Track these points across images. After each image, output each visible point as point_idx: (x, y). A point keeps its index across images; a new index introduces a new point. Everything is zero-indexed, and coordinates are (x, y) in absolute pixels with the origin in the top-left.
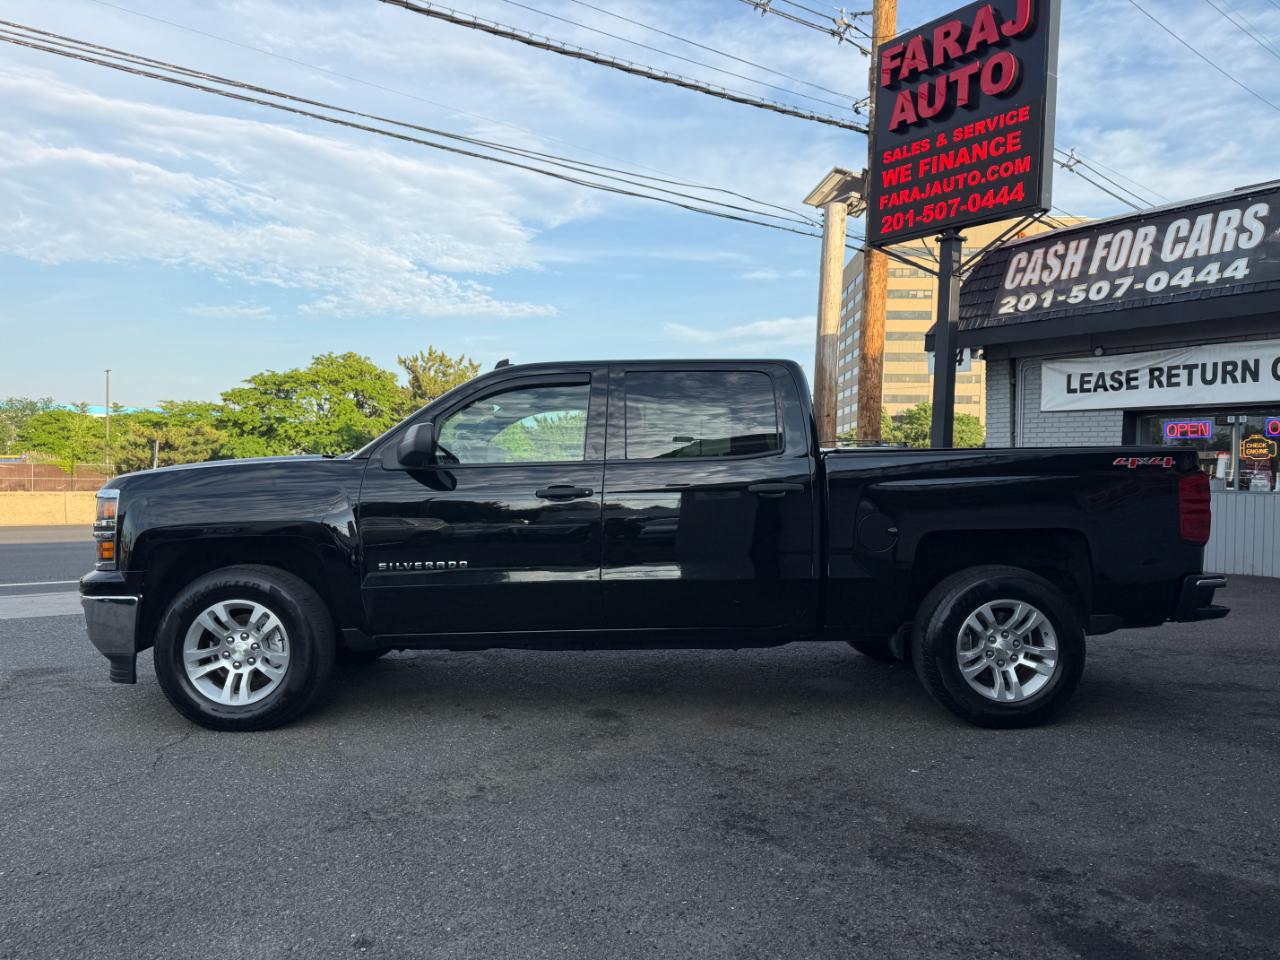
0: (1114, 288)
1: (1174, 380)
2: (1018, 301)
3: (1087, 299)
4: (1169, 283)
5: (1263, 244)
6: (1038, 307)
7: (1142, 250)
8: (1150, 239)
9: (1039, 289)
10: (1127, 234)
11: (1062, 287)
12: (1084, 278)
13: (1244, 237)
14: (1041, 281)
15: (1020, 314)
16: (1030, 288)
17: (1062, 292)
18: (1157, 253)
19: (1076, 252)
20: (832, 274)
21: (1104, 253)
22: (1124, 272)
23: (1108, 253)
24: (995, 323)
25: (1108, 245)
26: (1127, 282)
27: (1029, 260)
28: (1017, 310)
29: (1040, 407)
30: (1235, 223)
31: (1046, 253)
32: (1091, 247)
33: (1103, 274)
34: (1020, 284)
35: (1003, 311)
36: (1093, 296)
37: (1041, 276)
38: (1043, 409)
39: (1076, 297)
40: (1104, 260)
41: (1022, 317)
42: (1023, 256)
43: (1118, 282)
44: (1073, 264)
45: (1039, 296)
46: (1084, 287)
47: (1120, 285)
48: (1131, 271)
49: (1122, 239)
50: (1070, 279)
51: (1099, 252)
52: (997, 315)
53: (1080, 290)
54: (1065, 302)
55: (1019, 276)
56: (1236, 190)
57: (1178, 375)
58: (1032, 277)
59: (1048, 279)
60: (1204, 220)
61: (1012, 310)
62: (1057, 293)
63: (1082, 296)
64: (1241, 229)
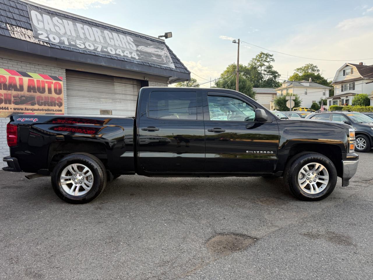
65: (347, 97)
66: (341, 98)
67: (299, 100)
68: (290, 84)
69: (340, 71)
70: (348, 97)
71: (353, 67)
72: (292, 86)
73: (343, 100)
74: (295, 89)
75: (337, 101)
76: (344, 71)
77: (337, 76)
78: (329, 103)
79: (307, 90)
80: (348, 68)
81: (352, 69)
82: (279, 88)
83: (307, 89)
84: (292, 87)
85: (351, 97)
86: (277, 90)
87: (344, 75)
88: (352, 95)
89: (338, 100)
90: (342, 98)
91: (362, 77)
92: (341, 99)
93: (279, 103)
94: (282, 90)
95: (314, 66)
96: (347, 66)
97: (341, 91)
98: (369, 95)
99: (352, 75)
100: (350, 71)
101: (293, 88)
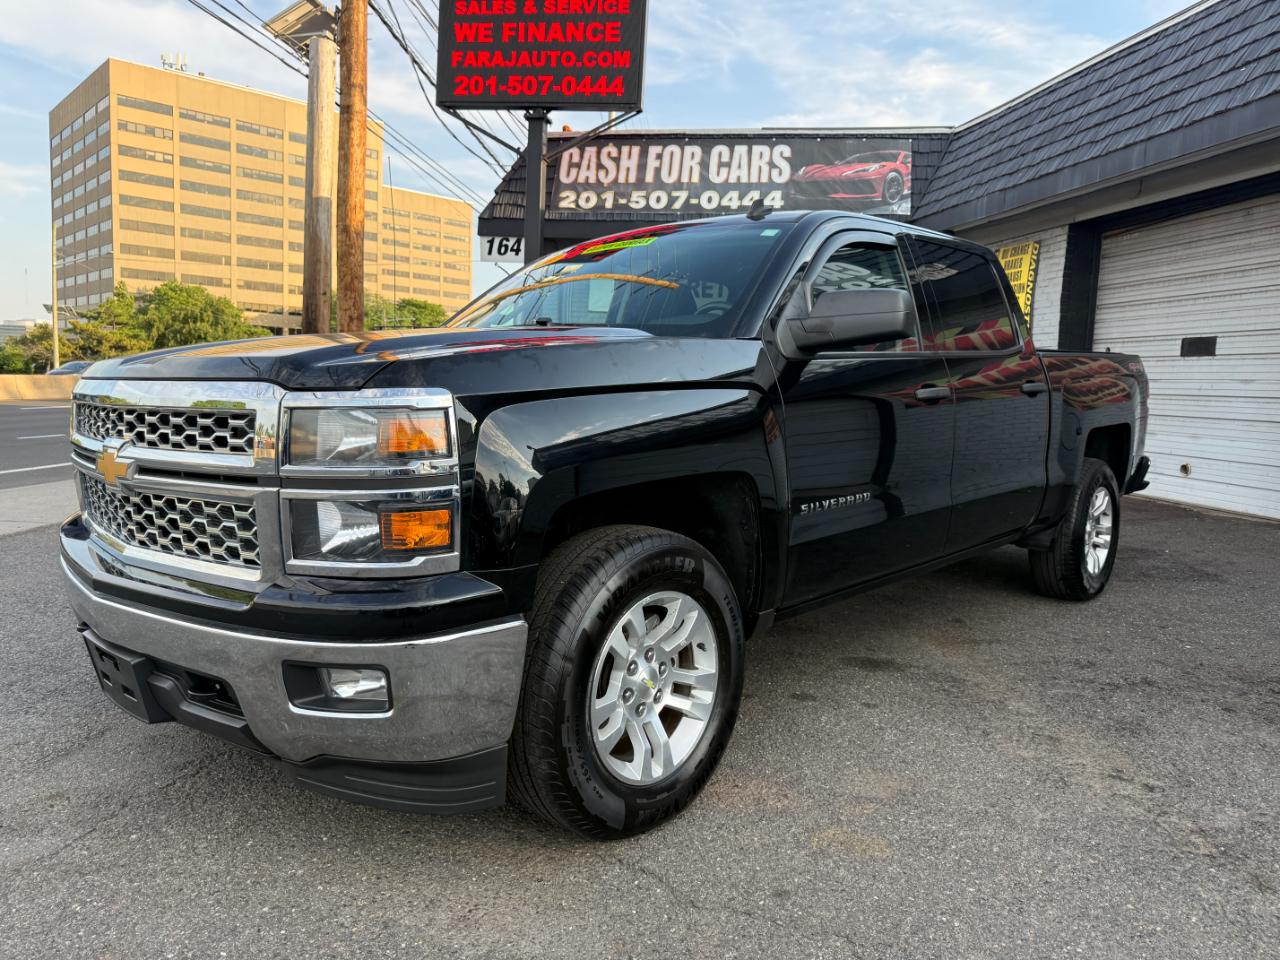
0: (672, 200)
1: (708, 291)
2: (578, 197)
3: (648, 207)
4: (720, 203)
5: (792, 182)
6: (600, 206)
7: (691, 168)
8: (698, 158)
9: (598, 188)
10: (674, 148)
11: (621, 190)
12: (640, 184)
13: (775, 172)
14: (598, 180)
15: (582, 211)
16: (587, 186)
17: (623, 196)
18: (705, 173)
19: (630, 156)
20: (325, 124)
21: (656, 164)
22: (678, 185)
23: (661, 164)
24: (558, 217)
25: (659, 157)
26: (683, 195)
27: (582, 156)
28: (578, 205)
29: (587, 307)
30: (766, 158)
31: (599, 153)
32: (644, 154)
33: (659, 184)
34: (576, 179)
35: (563, 204)
36: (653, 204)
37: (597, 175)
38: (590, 309)
39: (637, 202)
40: (658, 171)
41: (585, 214)
42: (575, 151)
43: (675, 194)
44: (628, 169)
45: (599, 196)
46: (643, 193)
47: (677, 198)
48: (685, 186)
49: (672, 154)
50: (627, 183)
51: (652, 163)
52: (557, 208)
53: (639, 197)
54: (626, 206)
55: (574, 171)
56: (763, 129)
57: (711, 288)
58: (587, 174)
59: (606, 181)
60: (741, 150)
61: (573, 206)
62: (617, 196)
63: (642, 203)
64: (772, 165)
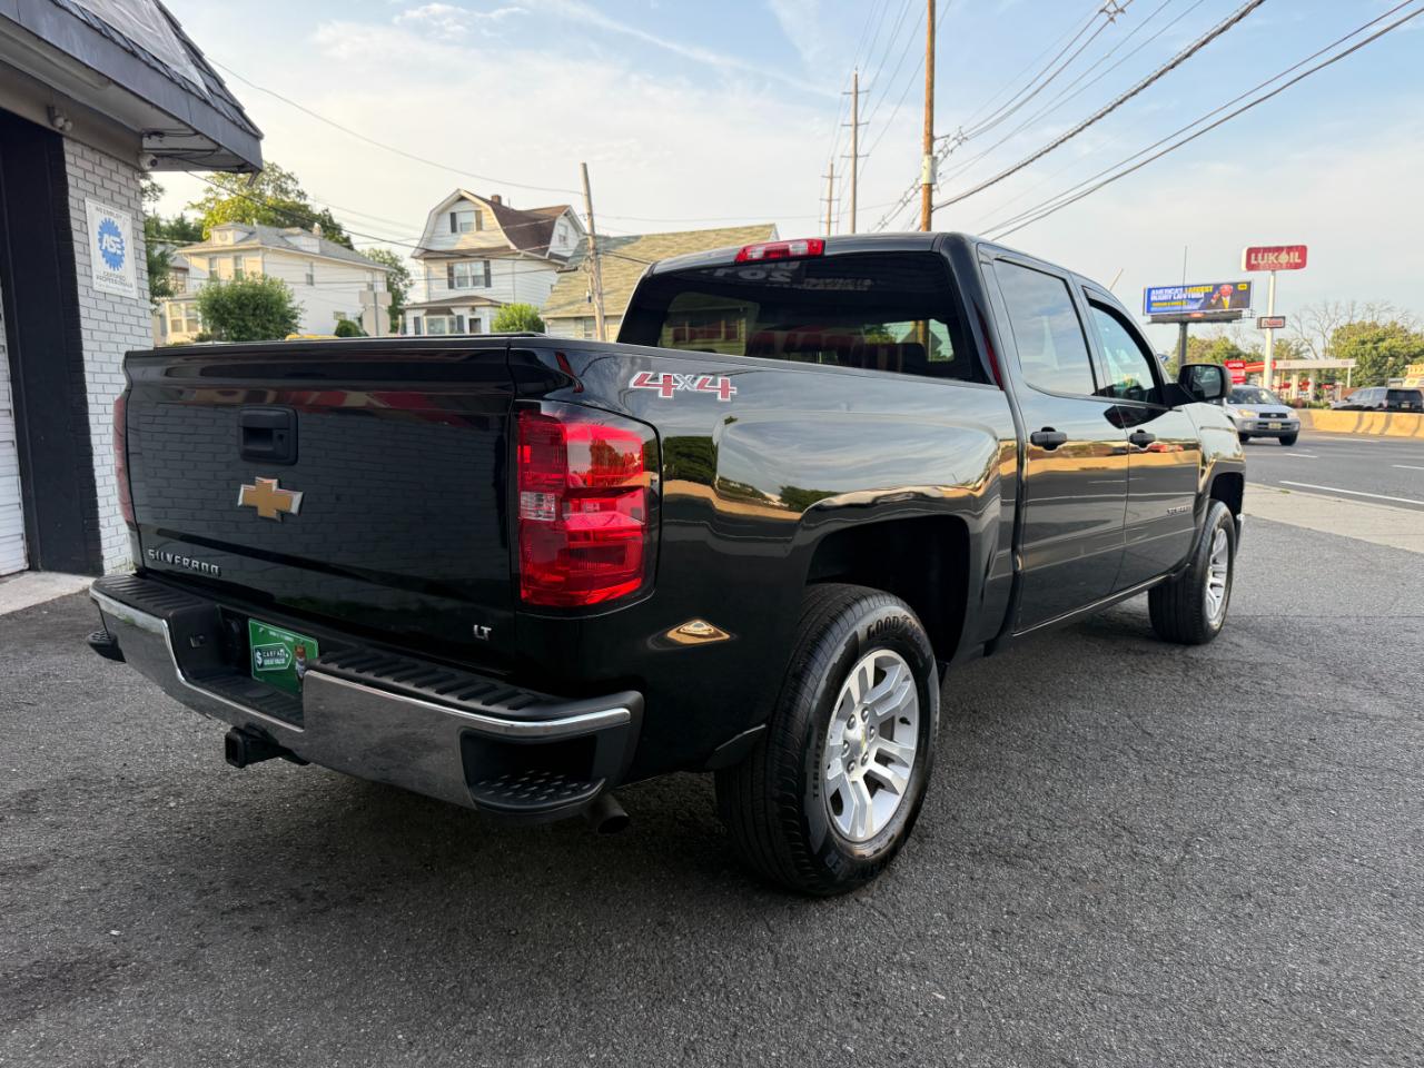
65: (473, 309)
66: (453, 310)
67: (290, 305)
68: (246, 234)
69: (438, 213)
70: (477, 309)
71: (479, 206)
72: (255, 242)
73: (460, 318)
74: (270, 258)
75: (441, 321)
76: (453, 216)
77: (431, 231)
78: (413, 325)
79: (311, 266)
80: (463, 206)
81: (478, 213)
82: (197, 247)
83: (315, 264)
84: (258, 249)
85: (487, 309)
86: (191, 254)
87: (454, 229)
88: (488, 303)
89: (446, 318)
90: (457, 312)
91: (513, 247)
92: (451, 313)
93: (217, 311)
94: (212, 256)
95: (284, 173)
96: (462, 199)
97: (447, 286)
98: (544, 312)
99: (481, 233)
100: (472, 218)
101: (261, 252)
